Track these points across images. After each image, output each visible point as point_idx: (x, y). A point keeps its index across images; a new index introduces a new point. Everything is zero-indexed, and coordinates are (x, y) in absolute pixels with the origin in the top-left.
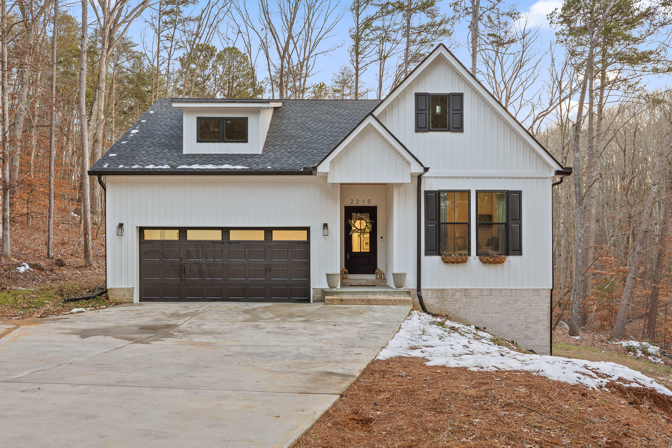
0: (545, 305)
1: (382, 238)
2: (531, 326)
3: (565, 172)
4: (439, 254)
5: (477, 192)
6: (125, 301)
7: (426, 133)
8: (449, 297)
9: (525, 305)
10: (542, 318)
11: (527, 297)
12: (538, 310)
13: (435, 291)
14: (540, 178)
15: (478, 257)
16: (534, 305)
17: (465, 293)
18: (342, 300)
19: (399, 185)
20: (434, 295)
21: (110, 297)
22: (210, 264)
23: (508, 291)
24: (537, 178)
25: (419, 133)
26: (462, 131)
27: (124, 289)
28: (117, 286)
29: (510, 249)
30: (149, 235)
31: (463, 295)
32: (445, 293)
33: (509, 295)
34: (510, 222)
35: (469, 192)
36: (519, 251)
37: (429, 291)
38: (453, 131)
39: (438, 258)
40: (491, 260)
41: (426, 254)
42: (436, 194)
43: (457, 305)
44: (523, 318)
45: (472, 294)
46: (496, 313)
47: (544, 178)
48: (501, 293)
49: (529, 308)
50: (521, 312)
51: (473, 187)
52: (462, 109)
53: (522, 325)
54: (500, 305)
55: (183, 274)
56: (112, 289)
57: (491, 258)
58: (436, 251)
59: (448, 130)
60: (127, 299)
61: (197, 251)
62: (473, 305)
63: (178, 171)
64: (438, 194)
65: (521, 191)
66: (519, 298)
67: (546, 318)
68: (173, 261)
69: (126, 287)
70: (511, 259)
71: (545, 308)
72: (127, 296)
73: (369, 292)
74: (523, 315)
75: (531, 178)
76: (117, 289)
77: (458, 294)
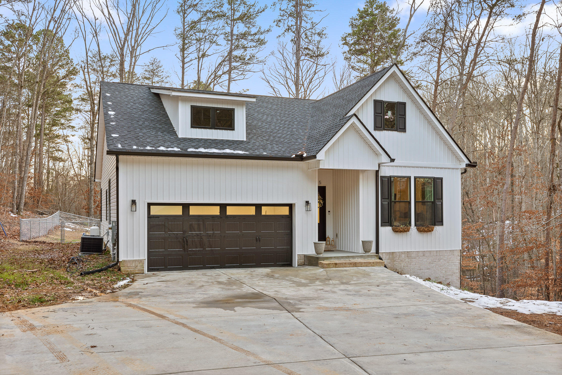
0: (457, 262)
1: (329, 212)
2: (448, 277)
3: (472, 165)
4: (391, 225)
5: (415, 178)
6: (137, 272)
7: (381, 131)
8: (397, 258)
9: (445, 262)
10: (455, 271)
11: (446, 256)
12: (453, 266)
13: (388, 254)
14: (454, 169)
15: (416, 227)
16: (451, 262)
17: (408, 255)
18: (336, 264)
19: (364, 171)
20: (387, 257)
21: (122, 269)
22: (210, 236)
23: (435, 252)
24: (453, 169)
25: (377, 131)
26: (405, 131)
27: (135, 261)
28: (129, 259)
29: (436, 221)
30: (155, 211)
31: (406, 256)
32: (394, 255)
33: (435, 255)
34: (436, 200)
35: (409, 178)
36: (441, 223)
37: (384, 254)
38: (399, 131)
39: (389, 228)
40: (426, 229)
41: (381, 226)
42: (388, 179)
43: (402, 264)
44: (444, 272)
45: (412, 255)
46: (427, 269)
47: (456, 169)
48: (430, 254)
49: (448, 264)
50: (443, 268)
51: (413, 174)
52: (405, 115)
53: (443, 277)
54: (430, 263)
55: (186, 245)
56: (124, 261)
57: (426, 228)
58: (388, 223)
59: (396, 130)
60: (139, 270)
61: (199, 225)
62: (412, 264)
63: (189, 153)
64: (390, 178)
65: (442, 178)
66: (441, 257)
67: (458, 271)
68: (177, 234)
69: (137, 259)
70: (437, 228)
71: (457, 264)
72: (138, 267)
73: (350, 256)
74: (444, 269)
75: (448, 168)
76: (129, 261)
77: (403, 256)
